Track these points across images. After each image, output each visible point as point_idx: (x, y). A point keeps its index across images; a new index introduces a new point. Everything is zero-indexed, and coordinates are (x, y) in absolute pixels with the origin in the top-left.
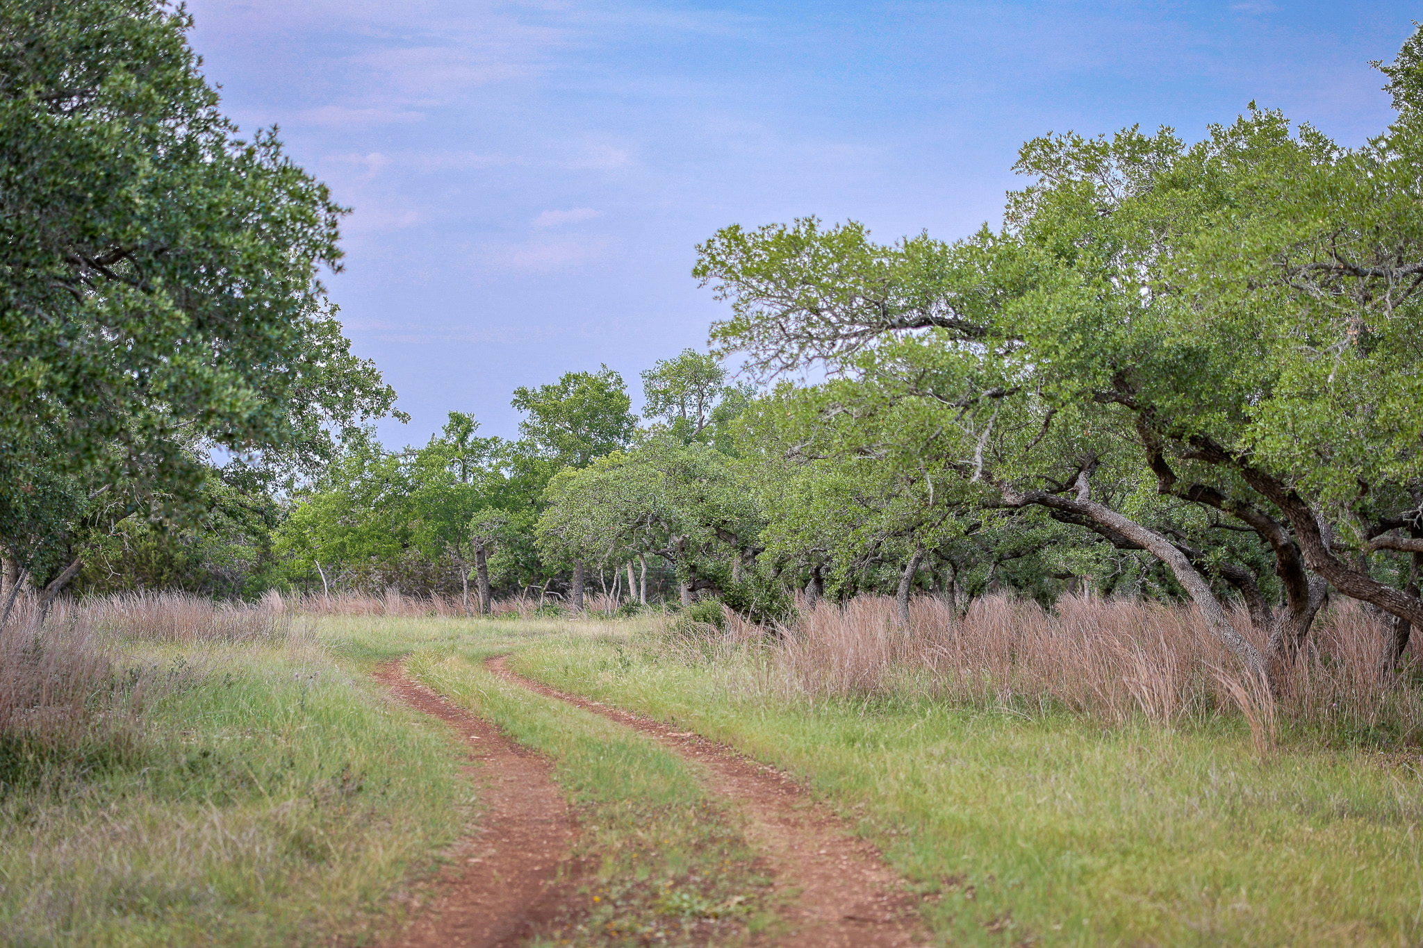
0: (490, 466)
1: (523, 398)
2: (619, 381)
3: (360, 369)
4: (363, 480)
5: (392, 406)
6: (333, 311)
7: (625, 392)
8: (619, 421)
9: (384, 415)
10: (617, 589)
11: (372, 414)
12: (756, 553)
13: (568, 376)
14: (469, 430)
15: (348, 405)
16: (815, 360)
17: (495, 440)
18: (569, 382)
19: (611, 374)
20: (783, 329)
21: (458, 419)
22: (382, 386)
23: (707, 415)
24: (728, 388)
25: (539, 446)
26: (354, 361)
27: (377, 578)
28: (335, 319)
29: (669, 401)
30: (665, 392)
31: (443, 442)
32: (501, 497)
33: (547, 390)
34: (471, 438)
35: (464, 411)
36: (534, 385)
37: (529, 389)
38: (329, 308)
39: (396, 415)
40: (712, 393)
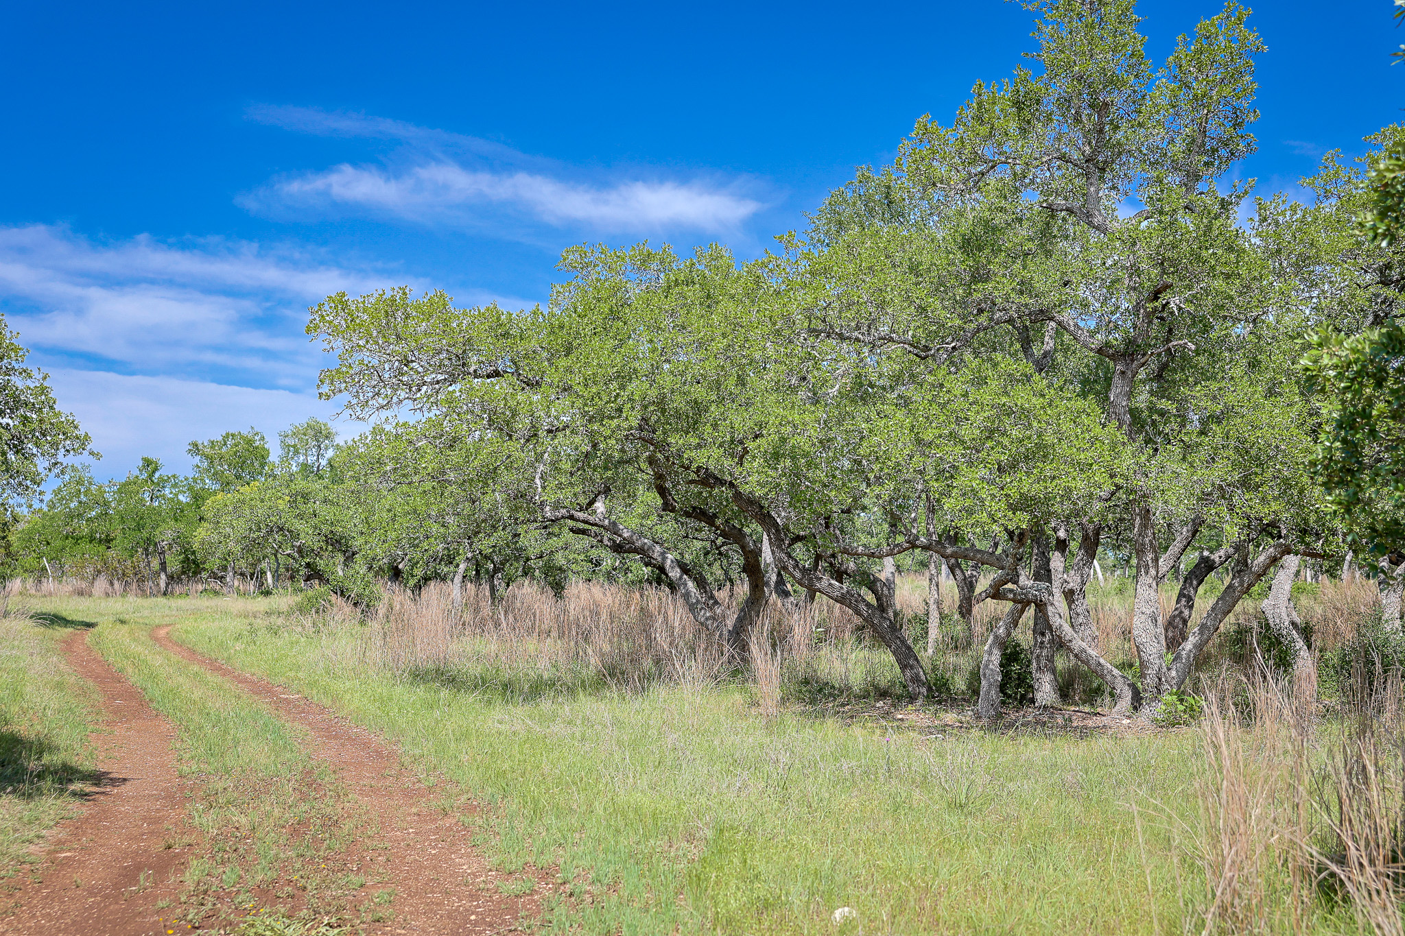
0: (171, 493)
1: (195, 449)
2: (263, 438)
3: (63, 419)
4: (80, 502)
5: (88, 448)
6: (44, 378)
7: (266, 446)
8: (262, 466)
9: (81, 453)
10: (257, 577)
11: (72, 452)
12: (354, 554)
13: (228, 434)
14: (156, 469)
15: (54, 445)
16: (404, 402)
17: (174, 476)
18: (228, 437)
19: (257, 434)
20: (380, 377)
21: (148, 463)
22: (81, 432)
23: (323, 462)
24: (338, 445)
25: (207, 481)
26: (57, 415)
27: (90, 570)
28: (45, 384)
29: (297, 452)
30: (294, 446)
31: (137, 477)
32: (178, 513)
33: (212, 443)
34: (157, 475)
35: (152, 456)
36: (203, 440)
37: (200, 442)
38: (41, 375)
39: (91, 453)
40: (327, 449)
